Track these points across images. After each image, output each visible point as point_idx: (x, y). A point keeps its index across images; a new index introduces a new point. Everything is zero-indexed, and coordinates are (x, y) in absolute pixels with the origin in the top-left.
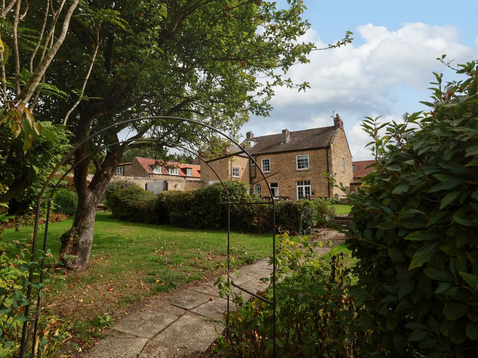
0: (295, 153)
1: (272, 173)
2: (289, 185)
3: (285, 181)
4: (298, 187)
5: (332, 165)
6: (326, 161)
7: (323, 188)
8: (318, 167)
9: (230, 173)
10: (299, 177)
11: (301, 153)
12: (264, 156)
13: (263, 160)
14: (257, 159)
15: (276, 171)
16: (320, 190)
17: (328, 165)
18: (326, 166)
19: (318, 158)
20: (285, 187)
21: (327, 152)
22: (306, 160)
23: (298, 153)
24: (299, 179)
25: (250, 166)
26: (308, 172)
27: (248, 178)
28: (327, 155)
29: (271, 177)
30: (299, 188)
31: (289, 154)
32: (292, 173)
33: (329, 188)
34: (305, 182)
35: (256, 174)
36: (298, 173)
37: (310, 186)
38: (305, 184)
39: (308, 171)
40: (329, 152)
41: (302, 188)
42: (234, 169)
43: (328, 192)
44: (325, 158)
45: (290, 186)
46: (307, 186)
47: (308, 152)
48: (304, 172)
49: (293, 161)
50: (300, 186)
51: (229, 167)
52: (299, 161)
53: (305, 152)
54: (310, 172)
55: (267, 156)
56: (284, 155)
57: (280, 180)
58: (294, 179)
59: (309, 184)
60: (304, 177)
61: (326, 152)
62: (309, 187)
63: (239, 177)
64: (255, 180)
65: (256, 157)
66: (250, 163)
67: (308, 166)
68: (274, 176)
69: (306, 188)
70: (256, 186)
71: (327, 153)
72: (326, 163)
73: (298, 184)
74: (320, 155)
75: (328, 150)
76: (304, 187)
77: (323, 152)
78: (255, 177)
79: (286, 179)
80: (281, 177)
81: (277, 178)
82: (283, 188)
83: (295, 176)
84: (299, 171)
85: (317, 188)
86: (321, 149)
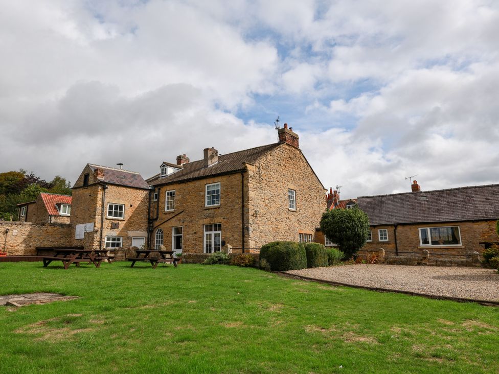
0: (204, 181)
1: (176, 213)
2: (195, 231)
3: (191, 224)
4: (205, 233)
5: (249, 198)
6: (241, 193)
7: (236, 236)
8: (231, 202)
9: (99, 211)
10: (207, 218)
11: (211, 180)
12: (168, 187)
13: (168, 193)
14: (161, 191)
15: (181, 209)
16: (232, 238)
17: (244, 197)
18: (240, 200)
19: (232, 188)
20: (190, 234)
21: (243, 177)
22: (218, 191)
23: (208, 181)
24: (207, 221)
25: (149, 202)
26: (217, 210)
27: (145, 220)
28: (243, 182)
29: (175, 219)
30: (207, 235)
32: (199, 212)
33: (243, 236)
34: (215, 226)
35: (158, 214)
36: (205, 212)
37: (220, 232)
38: (215, 230)
39: (219, 208)
40: (245, 177)
41: (211, 235)
42: (111, 207)
43: (241, 243)
44: (240, 187)
45: (195, 233)
46: (217, 232)
47: (220, 179)
48: (212, 210)
49: (202, 194)
51: (99, 203)
52: (209, 193)
53: (216, 179)
54: (220, 211)
55: (171, 187)
56: (191, 184)
57: (185, 224)
58: (201, 222)
59: (220, 229)
60: (213, 217)
61: (241, 178)
62: (219, 234)
63: (122, 218)
64: (156, 223)
65: (159, 189)
66: (150, 198)
67: (219, 201)
68: (179, 216)
69: (215, 234)
70: (157, 233)
71: (243, 180)
72: (241, 195)
73: (207, 230)
74: (234, 183)
75: (245, 174)
76: (213, 233)
77: (238, 177)
78: (156, 219)
79: (191, 221)
80: (186, 219)
81: (182, 219)
82: (187, 236)
83: (203, 216)
84: (208, 209)
85: (229, 235)
86: (235, 173)
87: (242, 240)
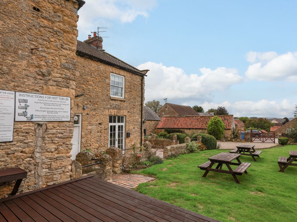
0: (110, 69)
2: (99, 122)
4: (110, 124)
5: (144, 98)
6: (140, 93)
7: (136, 128)
8: (133, 98)
10: (113, 108)
11: (117, 70)
16: (133, 130)
18: (140, 99)
19: (134, 86)
20: (93, 125)
21: (142, 80)
22: (122, 84)
23: (114, 69)
24: (113, 112)
26: (123, 103)
30: (111, 126)
31: (102, 67)
32: (104, 100)
34: (119, 117)
36: (112, 102)
37: (123, 124)
38: (119, 122)
39: (124, 101)
41: (115, 126)
43: (139, 134)
44: (140, 88)
45: (100, 124)
46: (120, 124)
48: (119, 102)
49: (107, 81)
50: (113, 124)
52: (113, 82)
54: (125, 104)
57: (86, 111)
58: (107, 112)
59: (123, 122)
60: (119, 109)
61: (140, 80)
62: (122, 126)
67: (123, 94)
69: (119, 126)
72: (140, 95)
74: (135, 83)
76: (117, 124)
77: (138, 79)
79: (95, 109)
80: (88, 106)
81: (80, 105)
82: (89, 127)
83: (109, 106)
84: (115, 100)
85: (131, 127)
86: (136, 74)
87: (140, 131)
